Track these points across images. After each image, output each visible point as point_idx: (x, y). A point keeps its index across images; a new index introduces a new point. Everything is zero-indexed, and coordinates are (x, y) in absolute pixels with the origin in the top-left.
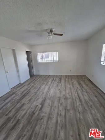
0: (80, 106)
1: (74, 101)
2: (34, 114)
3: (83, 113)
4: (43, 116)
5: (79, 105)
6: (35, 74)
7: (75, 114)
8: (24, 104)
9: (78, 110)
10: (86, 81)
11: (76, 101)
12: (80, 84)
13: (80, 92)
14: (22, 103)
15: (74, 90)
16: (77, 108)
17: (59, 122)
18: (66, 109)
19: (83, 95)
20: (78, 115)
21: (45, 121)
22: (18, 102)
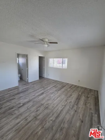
0: (51, 122)
1: (51, 114)
2: (12, 108)
3: (46, 130)
4: (15, 113)
5: (51, 120)
6: (45, 77)
7: (38, 126)
8: (14, 99)
9: (44, 125)
10: (89, 99)
11: (53, 115)
12: (78, 99)
13: (68, 107)
14: (14, 97)
15: (63, 103)
16: (46, 121)
17: (19, 125)
18: (36, 117)
19: (67, 112)
20: (40, 129)
21: (12, 118)
22: (13, 96)
